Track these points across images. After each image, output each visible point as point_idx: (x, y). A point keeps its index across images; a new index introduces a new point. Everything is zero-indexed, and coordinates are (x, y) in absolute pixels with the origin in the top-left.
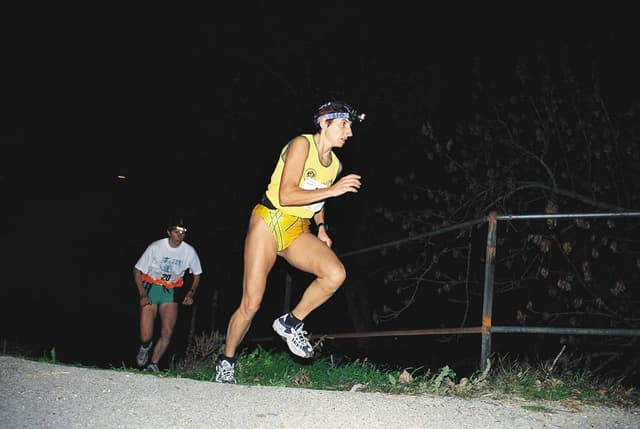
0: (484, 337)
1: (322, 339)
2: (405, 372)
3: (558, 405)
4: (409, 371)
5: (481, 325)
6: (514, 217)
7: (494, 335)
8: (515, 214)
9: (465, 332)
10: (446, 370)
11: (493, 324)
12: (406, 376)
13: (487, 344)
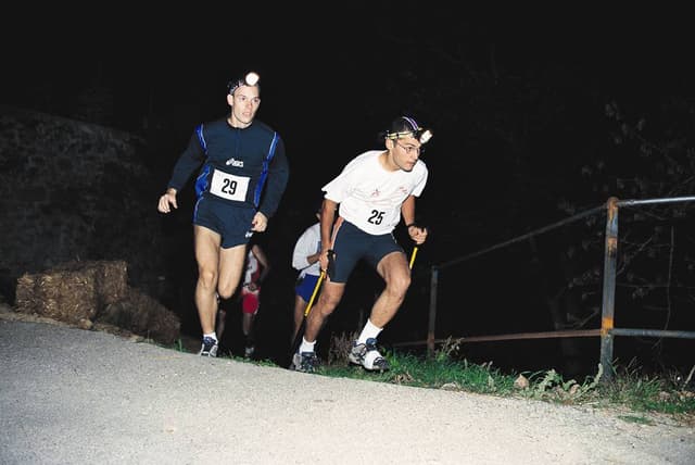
0: (603, 341)
1: (458, 341)
2: (521, 376)
3: (668, 419)
4: (526, 376)
5: (600, 327)
6: (636, 202)
7: (616, 338)
8: (638, 199)
9: (586, 335)
10: (552, 374)
11: (615, 326)
12: (521, 381)
13: (607, 349)
